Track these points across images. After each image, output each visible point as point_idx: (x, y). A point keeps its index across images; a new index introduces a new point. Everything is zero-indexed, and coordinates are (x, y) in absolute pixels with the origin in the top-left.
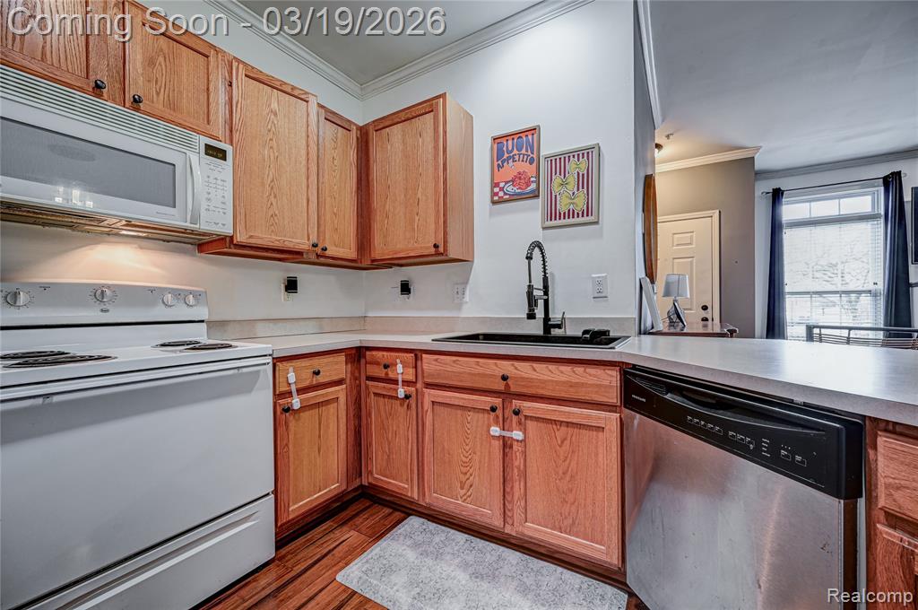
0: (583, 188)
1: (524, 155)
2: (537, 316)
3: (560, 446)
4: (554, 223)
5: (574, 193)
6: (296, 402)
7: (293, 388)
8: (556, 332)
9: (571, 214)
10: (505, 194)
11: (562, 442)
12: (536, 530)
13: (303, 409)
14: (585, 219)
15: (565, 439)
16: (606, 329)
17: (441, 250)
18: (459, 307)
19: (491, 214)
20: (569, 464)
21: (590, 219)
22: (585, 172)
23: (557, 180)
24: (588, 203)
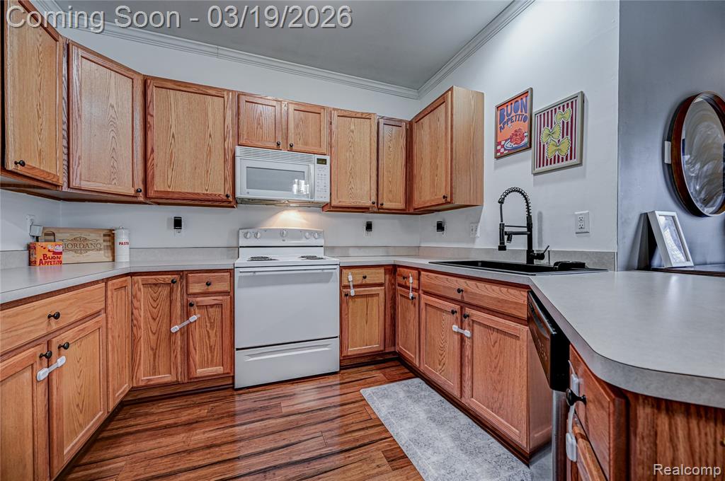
0: (567, 135)
1: (519, 115)
2: (507, 248)
3: (493, 347)
4: (542, 169)
5: (559, 141)
6: (352, 292)
7: (351, 284)
8: (536, 262)
9: (557, 159)
10: (505, 150)
11: (495, 344)
12: (477, 405)
13: (356, 296)
14: (569, 162)
15: (496, 342)
16: (582, 262)
17: (449, 200)
18: (473, 240)
19: (496, 167)
20: (499, 361)
21: (574, 161)
22: (570, 120)
23: (545, 131)
24: (571, 147)
